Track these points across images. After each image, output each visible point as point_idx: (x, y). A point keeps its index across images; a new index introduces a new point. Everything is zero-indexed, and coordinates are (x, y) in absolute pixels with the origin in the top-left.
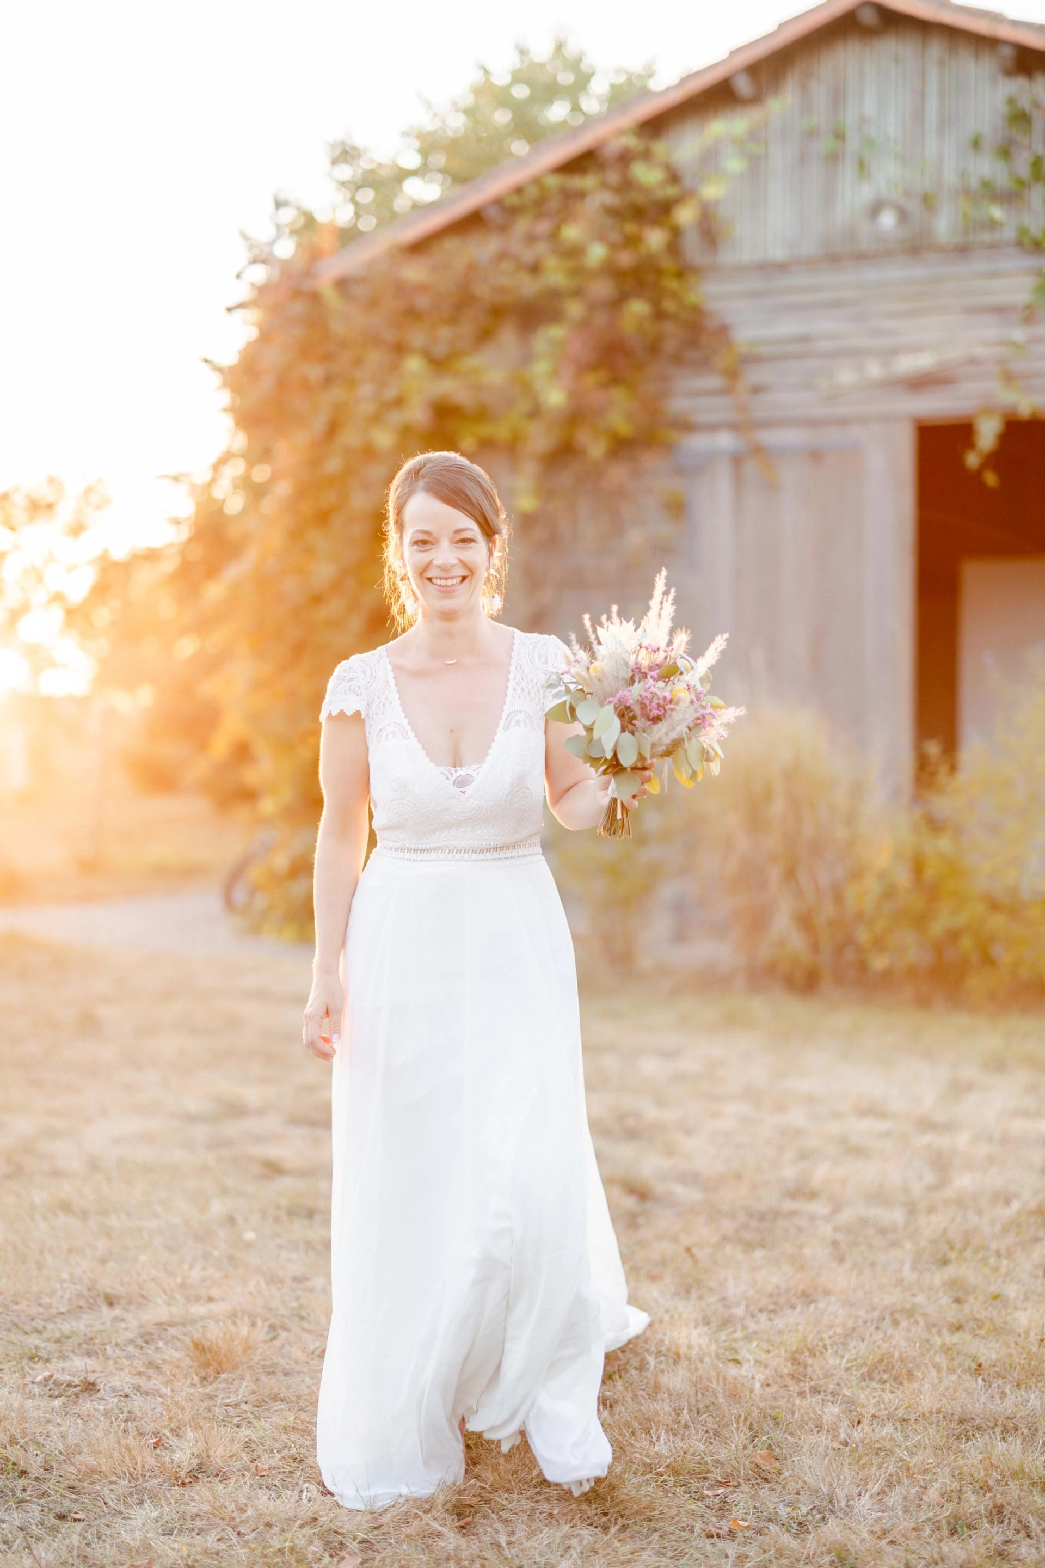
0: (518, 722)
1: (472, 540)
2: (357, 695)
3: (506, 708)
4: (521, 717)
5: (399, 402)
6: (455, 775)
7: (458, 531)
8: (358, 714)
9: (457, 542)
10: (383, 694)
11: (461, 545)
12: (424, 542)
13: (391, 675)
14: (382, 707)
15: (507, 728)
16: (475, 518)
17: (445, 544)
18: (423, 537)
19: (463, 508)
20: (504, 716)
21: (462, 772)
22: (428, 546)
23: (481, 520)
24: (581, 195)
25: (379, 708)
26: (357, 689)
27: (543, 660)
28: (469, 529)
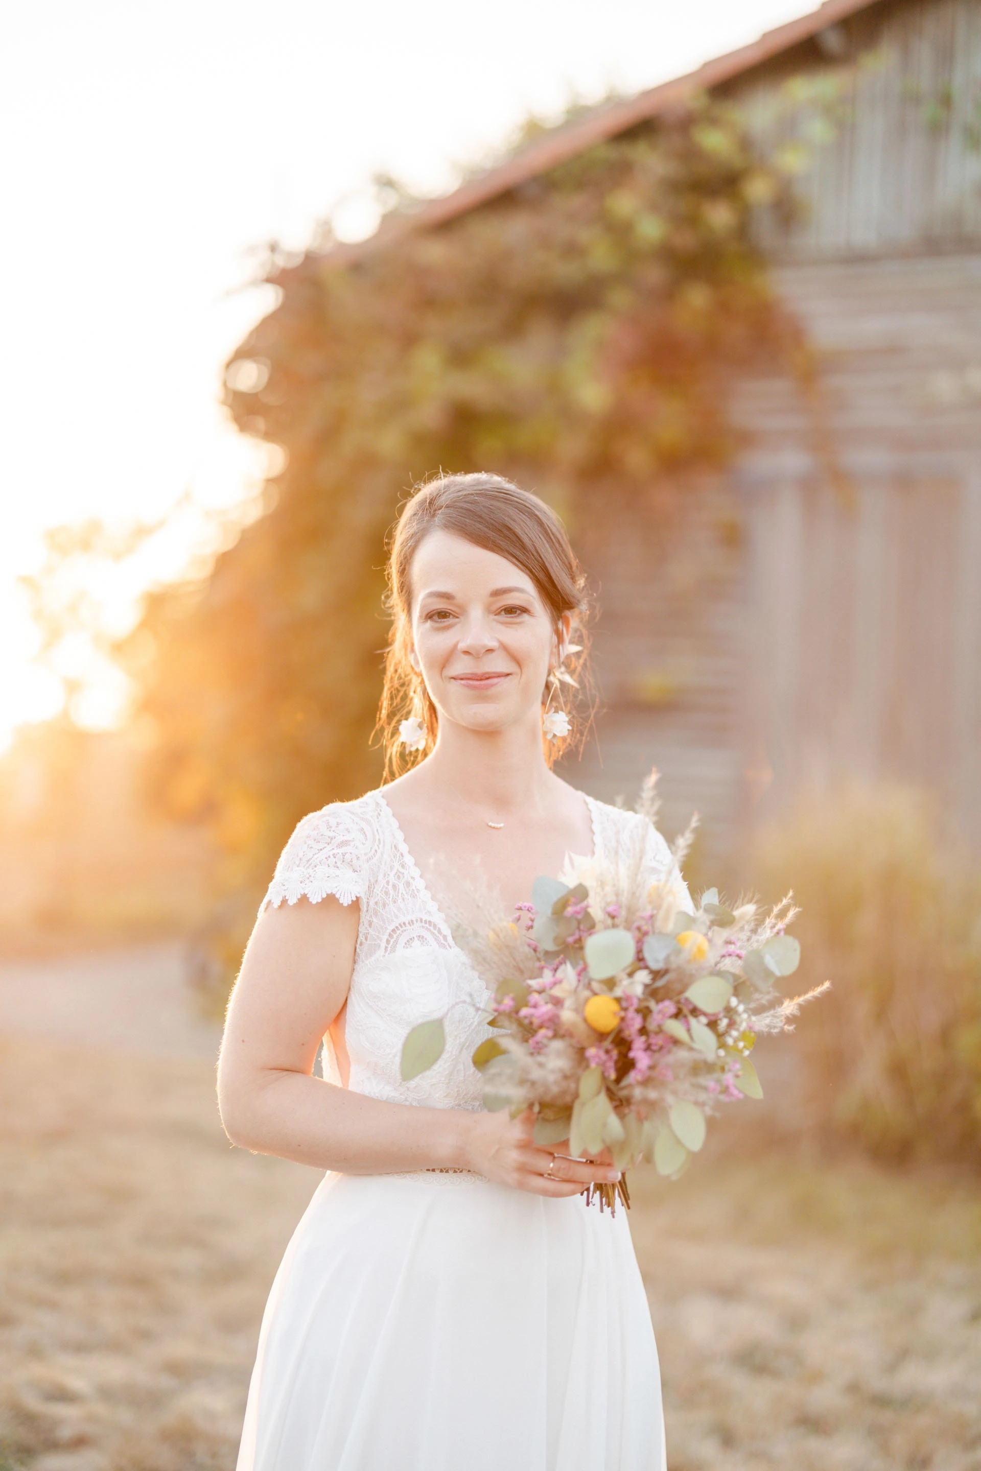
1: (524, 610)
2: (355, 871)
7: (498, 593)
8: (356, 905)
9: (498, 613)
10: (392, 868)
11: (504, 618)
12: (443, 614)
13: (400, 835)
14: (391, 892)
16: (531, 571)
17: (476, 613)
18: (441, 605)
19: (507, 551)
22: (451, 621)
23: (541, 576)
25: (387, 893)
26: (355, 861)
28: (517, 590)
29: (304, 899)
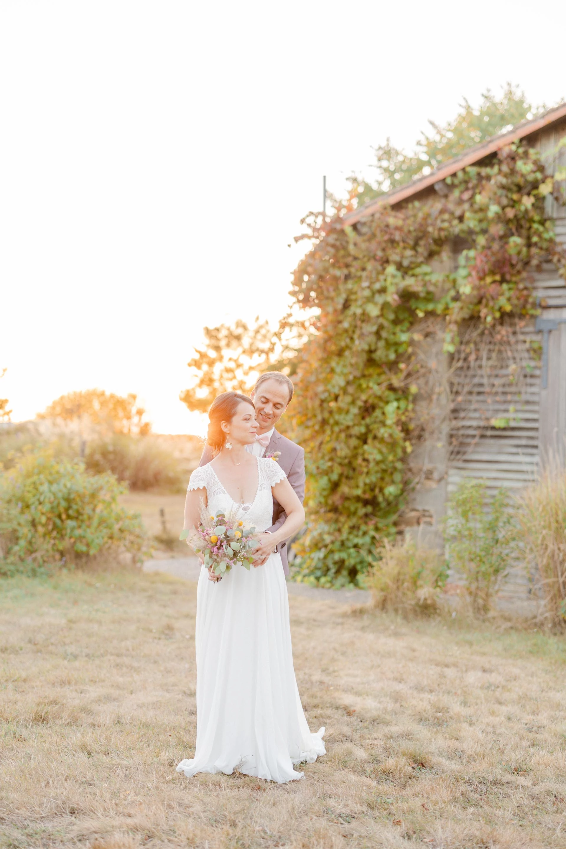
0: (264, 488)
3: (259, 482)
4: (264, 486)
5: (383, 291)
6: (243, 506)
8: (204, 488)
10: (212, 479)
15: (261, 490)
20: (259, 485)
21: (245, 505)
24: (488, 178)
25: (212, 484)
26: (203, 479)
27: (268, 467)
29: (194, 489)
